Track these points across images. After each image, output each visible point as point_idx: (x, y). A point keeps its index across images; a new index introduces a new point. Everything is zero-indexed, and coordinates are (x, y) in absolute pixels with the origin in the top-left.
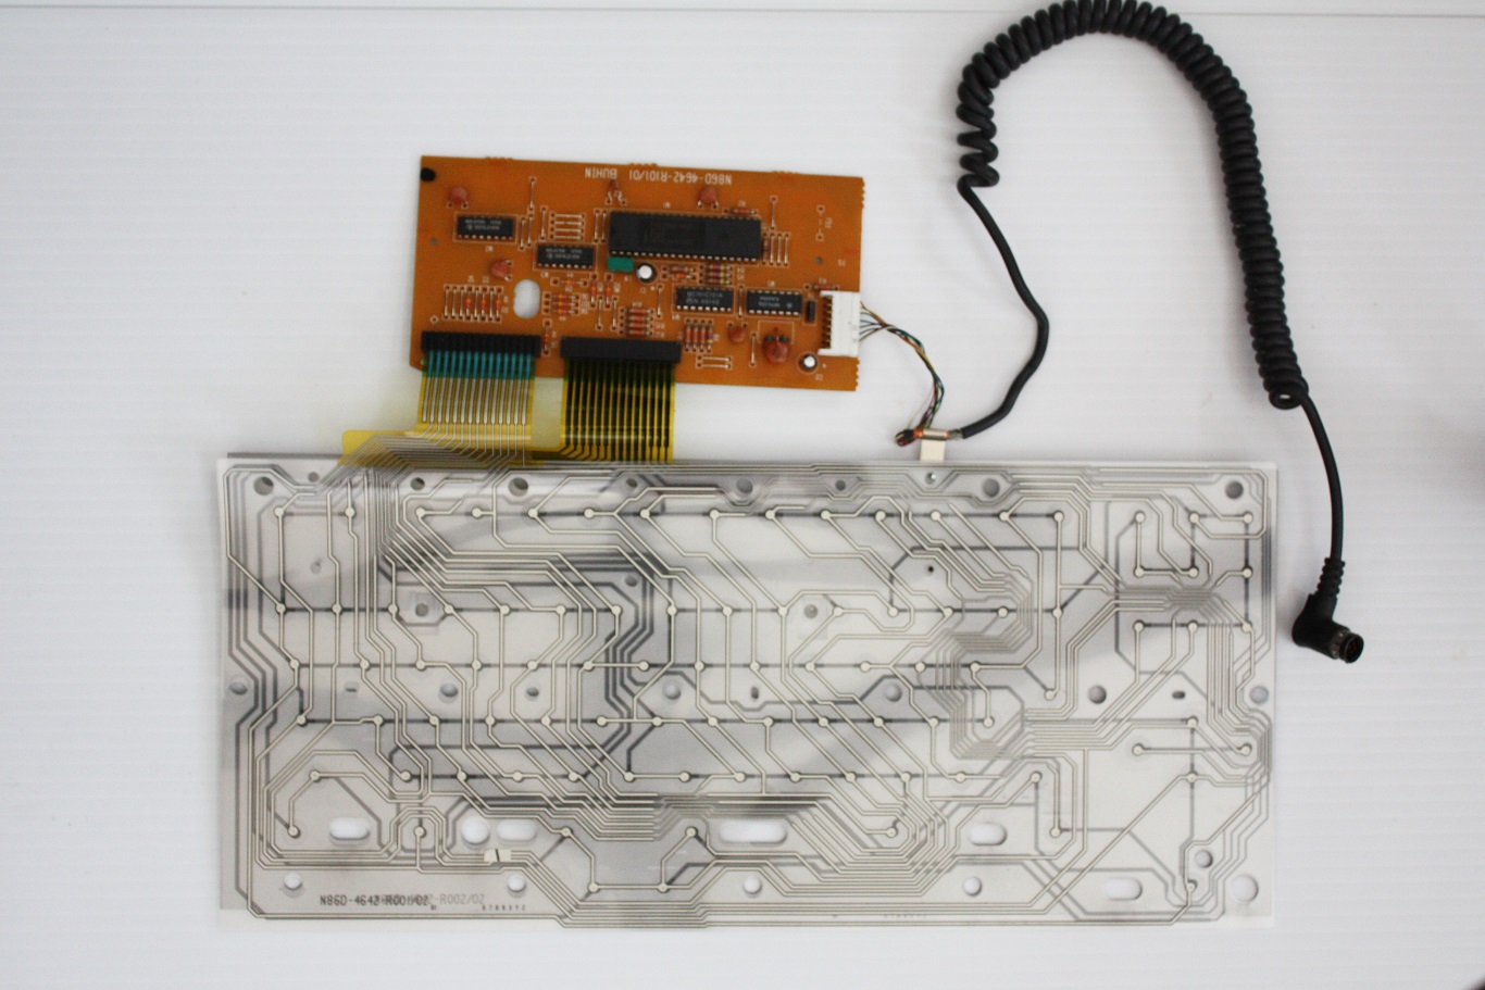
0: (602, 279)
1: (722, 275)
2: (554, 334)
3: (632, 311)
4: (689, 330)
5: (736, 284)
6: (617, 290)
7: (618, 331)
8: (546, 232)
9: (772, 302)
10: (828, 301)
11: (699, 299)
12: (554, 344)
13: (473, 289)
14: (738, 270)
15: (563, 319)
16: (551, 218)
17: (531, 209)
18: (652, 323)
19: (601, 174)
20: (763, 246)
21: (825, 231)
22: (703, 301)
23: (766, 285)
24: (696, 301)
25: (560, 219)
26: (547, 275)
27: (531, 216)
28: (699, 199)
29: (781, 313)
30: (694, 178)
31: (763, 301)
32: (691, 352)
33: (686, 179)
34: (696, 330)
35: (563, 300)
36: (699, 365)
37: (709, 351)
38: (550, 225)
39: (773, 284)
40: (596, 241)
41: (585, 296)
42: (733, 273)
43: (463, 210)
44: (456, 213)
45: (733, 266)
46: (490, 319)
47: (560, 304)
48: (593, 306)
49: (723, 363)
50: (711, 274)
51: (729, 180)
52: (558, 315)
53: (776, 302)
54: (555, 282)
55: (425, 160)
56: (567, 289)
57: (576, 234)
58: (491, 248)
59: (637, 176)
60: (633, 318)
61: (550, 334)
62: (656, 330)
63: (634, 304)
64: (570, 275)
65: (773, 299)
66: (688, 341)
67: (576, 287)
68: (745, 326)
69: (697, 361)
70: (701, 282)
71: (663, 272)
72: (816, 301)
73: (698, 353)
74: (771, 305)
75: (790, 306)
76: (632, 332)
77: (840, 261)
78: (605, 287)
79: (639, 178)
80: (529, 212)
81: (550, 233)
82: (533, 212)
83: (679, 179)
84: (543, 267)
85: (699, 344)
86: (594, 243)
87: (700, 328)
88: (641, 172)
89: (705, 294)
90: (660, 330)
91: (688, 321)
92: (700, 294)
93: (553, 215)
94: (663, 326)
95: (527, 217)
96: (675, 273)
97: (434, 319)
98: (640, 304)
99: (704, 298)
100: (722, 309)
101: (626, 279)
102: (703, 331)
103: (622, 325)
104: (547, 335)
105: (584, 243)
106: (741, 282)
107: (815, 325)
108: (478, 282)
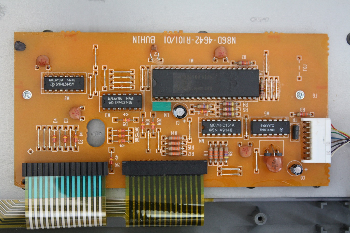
0: (148, 117)
1: (233, 109)
2: (117, 157)
3: (171, 138)
4: (211, 149)
5: (242, 116)
6: (160, 124)
7: (161, 152)
8: (107, 85)
9: (269, 128)
10: (308, 124)
11: (219, 128)
12: (117, 165)
13: (57, 128)
14: (244, 105)
15: (122, 146)
16: (110, 74)
17: (96, 68)
18: (185, 145)
19: (144, 40)
20: (260, 88)
21: (302, 73)
22: (221, 130)
23: (264, 115)
24: (216, 130)
25: (116, 75)
26: (109, 115)
27: (96, 73)
28: (214, 57)
29: (275, 135)
30: (209, 40)
31: (263, 128)
32: (213, 165)
33: (204, 41)
34: (216, 149)
35: (122, 133)
36: (219, 174)
37: (226, 164)
38: (110, 79)
39: (268, 113)
40: (143, 89)
41: (137, 129)
42: (239, 107)
43: (48, 72)
44: (42, 74)
45: (240, 102)
46: (71, 149)
47: (120, 136)
48: (143, 136)
49: (236, 172)
50: (225, 109)
51: (234, 40)
52: (119, 144)
53: (272, 128)
54: (115, 120)
55: (16, 34)
56: (124, 125)
57: (128, 85)
58: (68, 98)
59: (169, 41)
60: (171, 143)
61: (114, 158)
62: (188, 151)
63: (172, 133)
64: (126, 114)
65: (270, 126)
66: (211, 157)
67: (130, 123)
68: (250, 144)
69: (218, 171)
70: (218, 115)
71: (191, 109)
72: (298, 124)
73: (218, 165)
74: (268, 130)
75: (281, 130)
76: (171, 154)
77: (314, 94)
78: (151, 122)
79: (171, 42)
80: (95, 70)
81: (110, 84)
82: (97, 70)
83: (199, 41)
84: (106, 110)
85: (219, 160)
86: (141, 91)
87: (219, 147)
88: (172, 37)
89: (222, 125)
90: (191, 151)
91: (210, 143)
92: (218, 125)
93: (111, 72)
94: (193, 148)
95: (93, 74)
96: (200, 109)
97: (30, 151)
98: (176, 133)
99: (222, 128)
100: (234, 134)
101: (165, 115)
102: (221, 150)
103: (164, 148)
104: (112, 160)
105: (134, 91)
106: (246, 113)
107: (298, 141)
108: (61, 122)
